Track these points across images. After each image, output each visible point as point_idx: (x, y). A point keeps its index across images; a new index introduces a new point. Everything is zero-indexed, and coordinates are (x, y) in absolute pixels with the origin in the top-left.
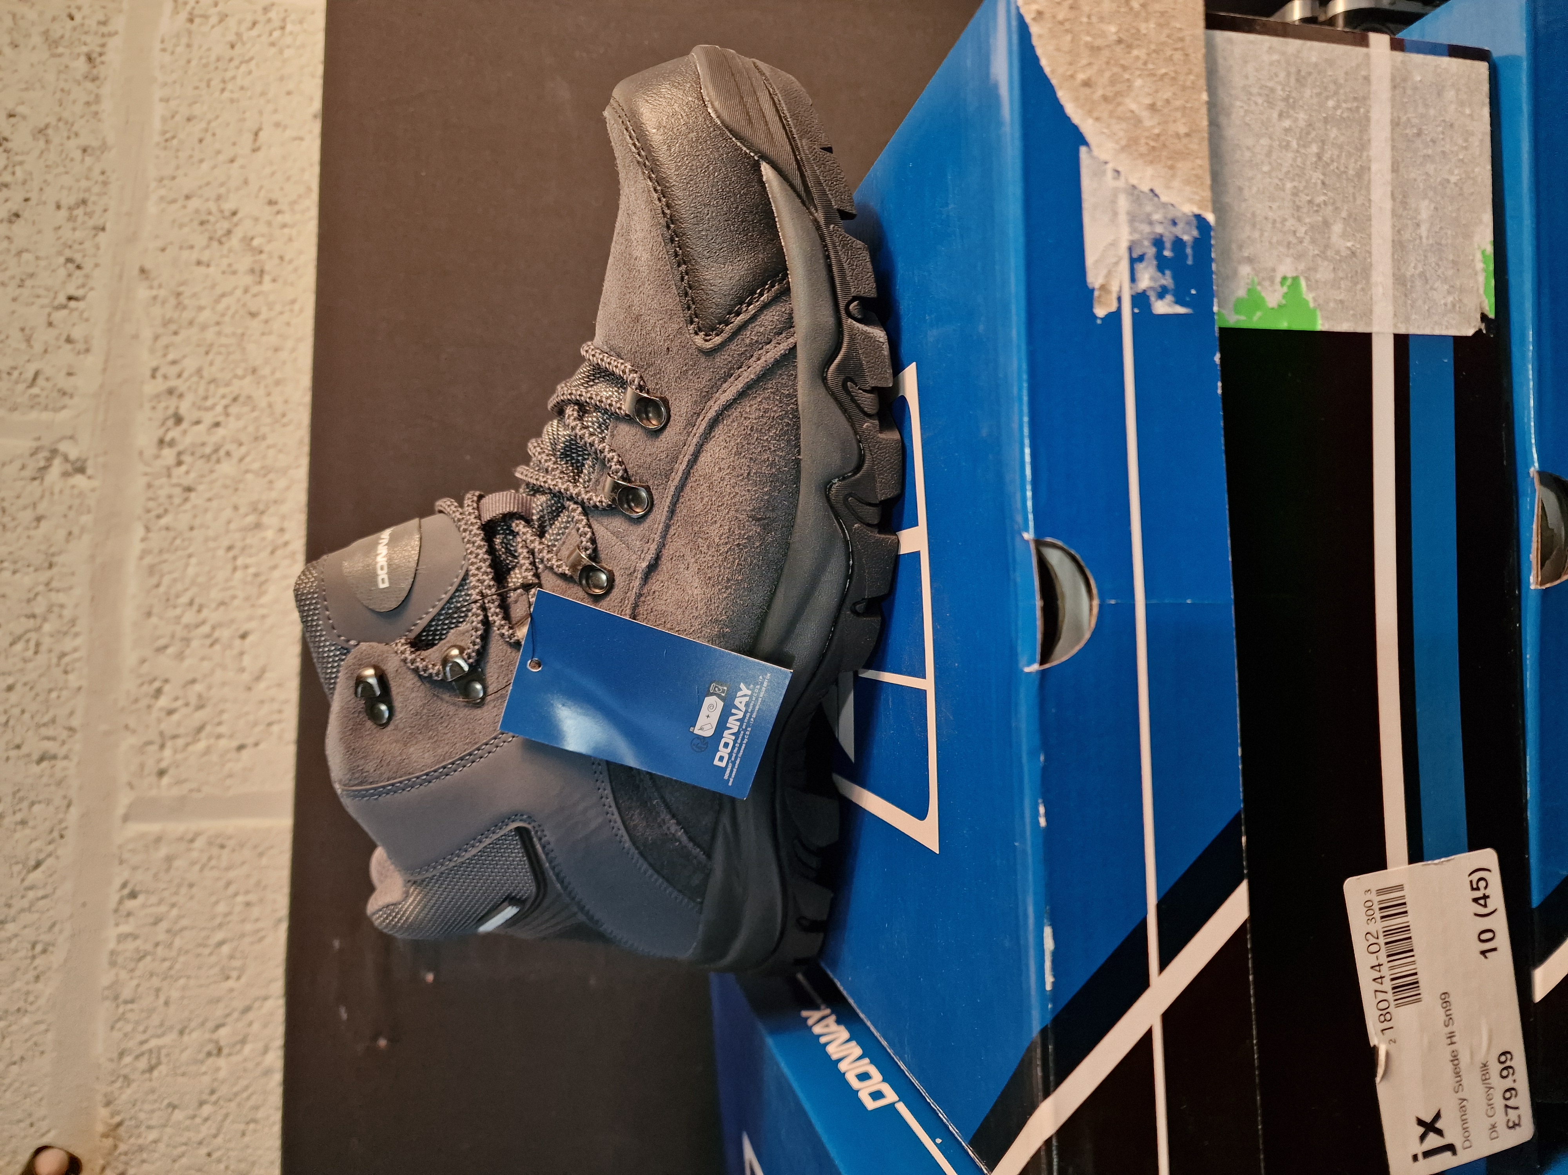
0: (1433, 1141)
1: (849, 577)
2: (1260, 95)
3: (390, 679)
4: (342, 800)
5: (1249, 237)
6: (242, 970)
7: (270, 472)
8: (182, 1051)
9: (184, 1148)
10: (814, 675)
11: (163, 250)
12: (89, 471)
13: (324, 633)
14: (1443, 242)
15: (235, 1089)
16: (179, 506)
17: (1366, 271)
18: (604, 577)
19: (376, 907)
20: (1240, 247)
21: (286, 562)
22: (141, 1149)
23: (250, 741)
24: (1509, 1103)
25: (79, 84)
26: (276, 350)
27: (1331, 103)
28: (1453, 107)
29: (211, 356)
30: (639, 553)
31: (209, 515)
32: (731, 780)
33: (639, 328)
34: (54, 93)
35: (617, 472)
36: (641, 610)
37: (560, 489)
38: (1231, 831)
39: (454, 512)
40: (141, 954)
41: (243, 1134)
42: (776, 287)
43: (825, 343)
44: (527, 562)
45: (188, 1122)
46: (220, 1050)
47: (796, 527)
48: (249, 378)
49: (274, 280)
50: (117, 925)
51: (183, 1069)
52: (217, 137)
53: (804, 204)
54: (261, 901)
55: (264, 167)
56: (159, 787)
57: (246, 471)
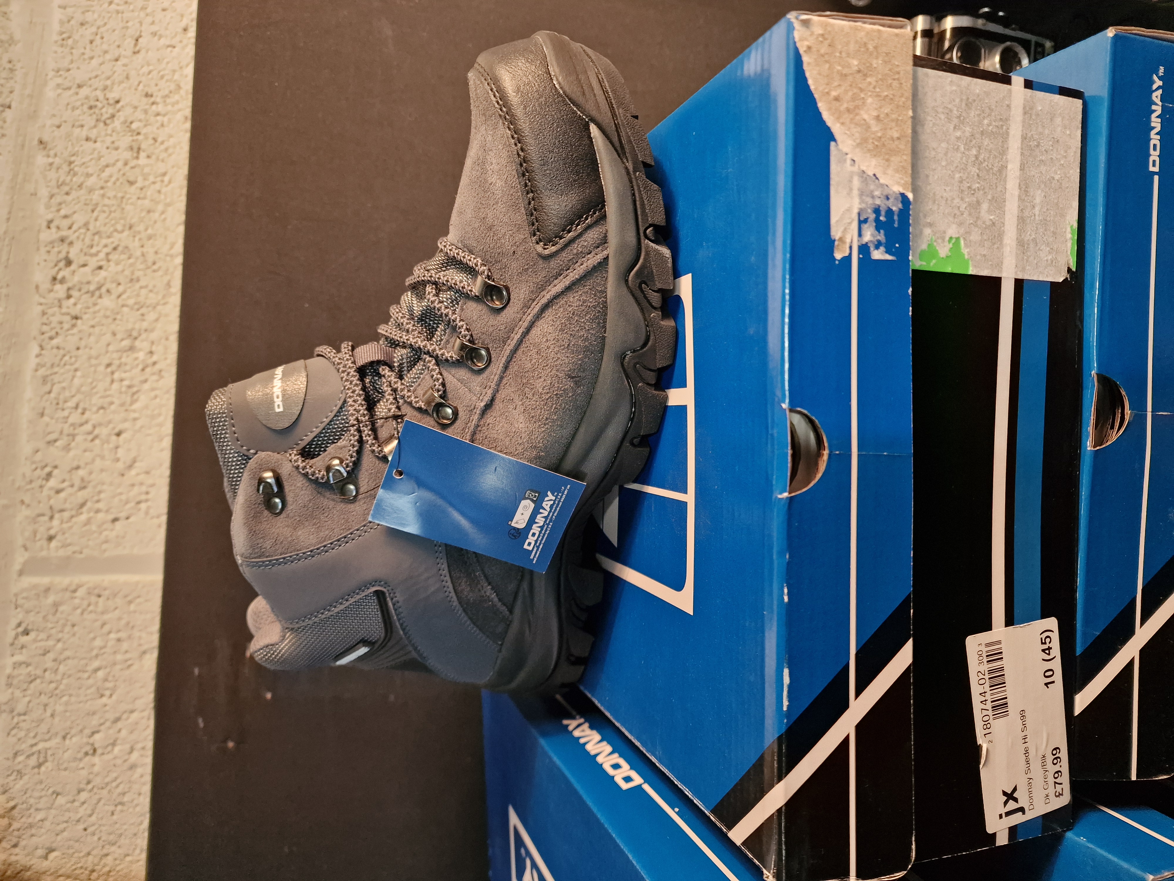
0: (1012, 805)
1: (632, 420)
2: (943, 113)
3: (284, 480)
4: (241, 568)
5: (931, 209)
6: (114, 690)
7: (142, 307)
8: (64, 752)
9: (65, 825)
10: (598, 486)
11: (58, 127)
13: (230, 443)
14: (1048, 219)
15: (107, 780)
16: (68, 330)
17: (1000, 236)
18: (449, 411)
19: (258, 647)
20: (925, 216)
21: (155, 377)
22: (31, 826)
23: (123, 515)
24: (1057, 781)
26: (149, 212)
27: (986, 122)
28: (1059, 129)
29: (96, 214)
30: (478, 396)
31: (92, 339)
32: (535, 559)
33: (492, 235)
35: (466, 337)
36: (478, 436)
37: (420, 345)
38: (903, 607)
39: (334, 357)
40: (33, 677)
41: (113, 814)
42: (597, 214)
43: (629, 255)
44: (391, 397)
45: (69, 805)
46: (95, 750)
47: (598, 383)
48: (126, 233)
49: (148, 157)
50: (13, 655)
51: (65, 765)
52: (104, 39)
53: (619, 156)
54: (130, 637)
55: (142, 67)
56: (48, 549)
57: (123, 306)
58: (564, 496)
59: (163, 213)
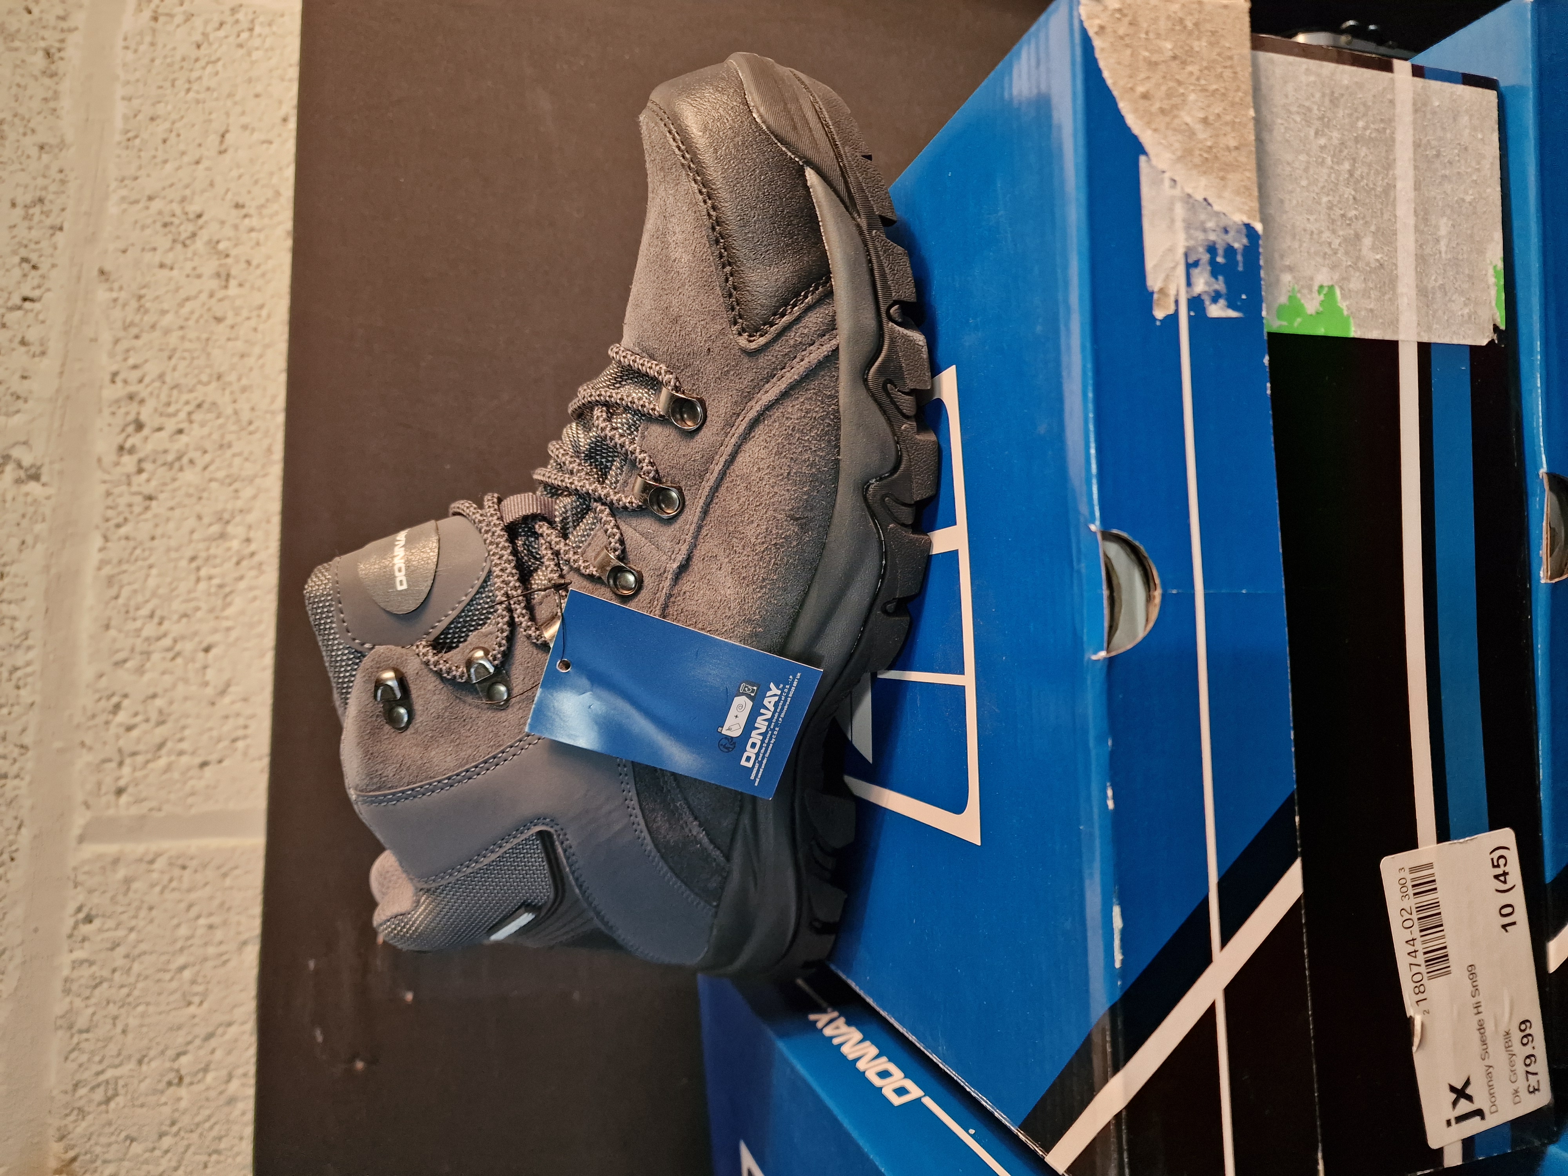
0: (1465, 1107)
1: (882, 577)
2: (1298, 113)
3: (410, 682)
4: (355, 807)
5: (1289, 247)
6: (205, 995)
7: (235, 481)
8: (140, 1082)
10: (841, 674)
11: (124, 251)
12: (44, 479)
13: (337, 636)
14: (1460, 257)
15: (198, 1119)
16: (140, 514)
17: (1393, 281)
18: (631, 578)
19: (384, 918)
20: (1282, 257)
21: (253, 573)
23: (214, 757)
24: (1529, 1069)
25: (36, 79)
26: (242, 356)
27: (1361, 124)
28: (1467, 131)
29: (174, 361)
30: (670, 554)
31: (171, 525)
32: (758, 780)
33: (678, 329)
34: (10, 88)
35: (649, 473)
36: (670, 610)
37: (588, 490)
38: (1285, 812)
39: (474, 513)
40: (98, 981)
41: (206, 1166)
42: (820, 289)
43: (867, 346)
44: (552, 563)
45: (147, 1155)
46: (181, 1079)
47: (832, 527)
48: (214, 385)
49: (241, 285)
50: (71, 951)
51: (141, 1100)
52: (182, 137)
53: (847, 210)
54: (225, 923)
55: (231, 170)
56: (117, 806)
57: (211, 480)
58: (793, 688)
59: (261, 356)
